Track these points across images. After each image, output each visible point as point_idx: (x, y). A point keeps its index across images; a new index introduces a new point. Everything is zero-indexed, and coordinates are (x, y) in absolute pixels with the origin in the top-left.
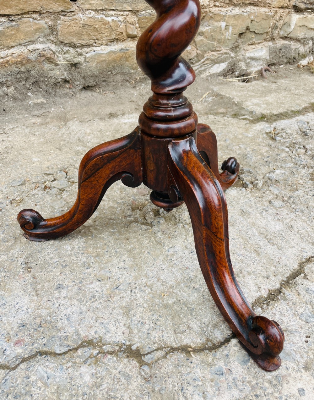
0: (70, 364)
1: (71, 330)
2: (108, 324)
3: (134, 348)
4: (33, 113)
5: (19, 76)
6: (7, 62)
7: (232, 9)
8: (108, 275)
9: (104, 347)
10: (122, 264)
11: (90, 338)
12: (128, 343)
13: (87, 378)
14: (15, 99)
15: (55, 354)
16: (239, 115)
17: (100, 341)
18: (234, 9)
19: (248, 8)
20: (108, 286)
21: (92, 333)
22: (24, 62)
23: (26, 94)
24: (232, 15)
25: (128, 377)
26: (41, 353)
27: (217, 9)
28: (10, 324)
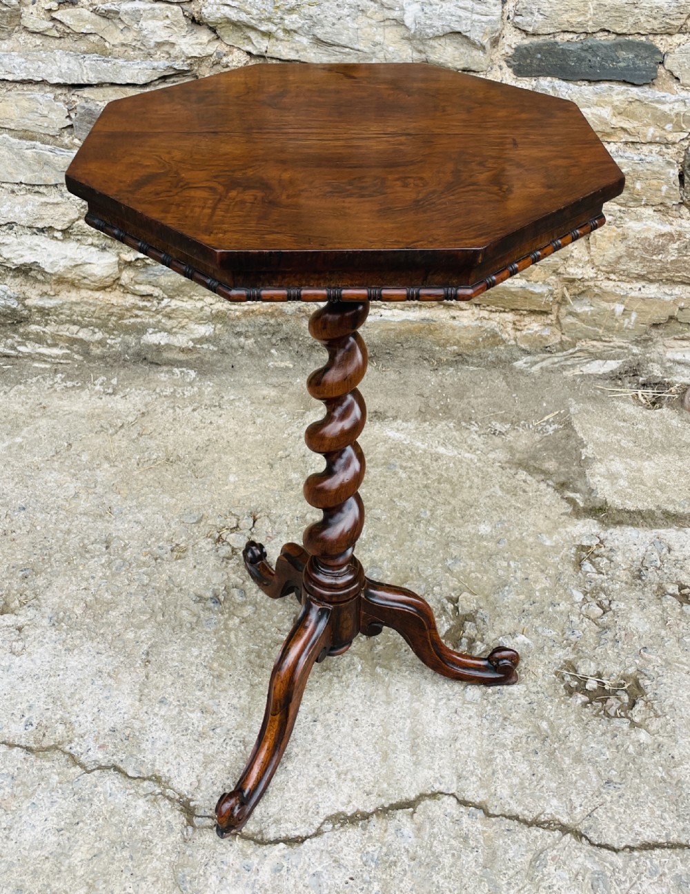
0: (133, 791)
1: (150, 757)
2: (183, 767)
3: (192, 804)
4: (270, 381)
5: (265, 328)
6: (253, 312)
7: (644, 287)
8: (215, 708)
9: (167, 790)
10: (235, 701)
11: (161, 774)
12: (190, 797)
13: (139, 812)
14: (251, 354)
15: (126, 775)
16: (568, 488)
17: (167, 782)
18: (647, 286)
19: (677, 289)
20: (207, 722)
21: (165, 770)
22: (276, 314)
23: (269, 351)
24: (640, 296)
25: (171, 829)
26: (116, 768)
27: (611, 283)
28: (104, 723)
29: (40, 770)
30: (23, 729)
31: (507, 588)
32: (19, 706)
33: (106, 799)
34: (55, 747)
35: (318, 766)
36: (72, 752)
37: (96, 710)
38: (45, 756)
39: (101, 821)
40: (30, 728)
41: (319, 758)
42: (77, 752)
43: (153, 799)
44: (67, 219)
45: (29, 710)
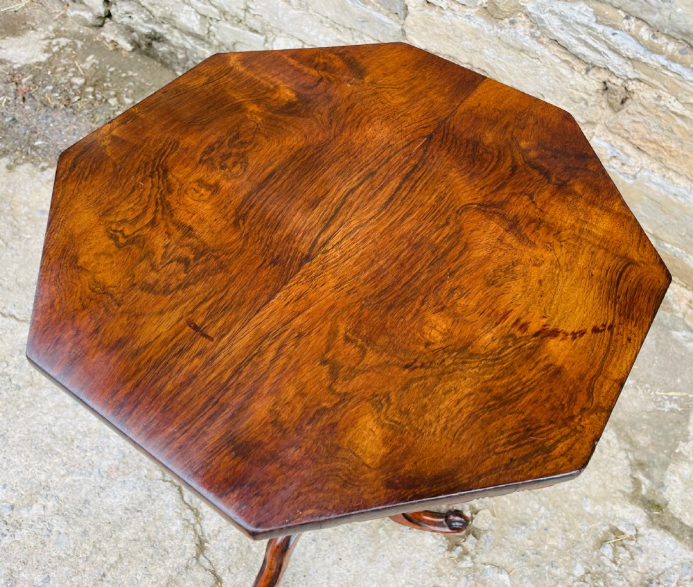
3: (206, 544)
9: (198, 525)
11: (201, 511)
12: (207, 539)
13: (174, 528)
25: (183, 554)
29: (140, 460)
33: (162, 506)
35: (294, 575)
39: (151, 519)
41: (299, 569)
43: (187, 525)
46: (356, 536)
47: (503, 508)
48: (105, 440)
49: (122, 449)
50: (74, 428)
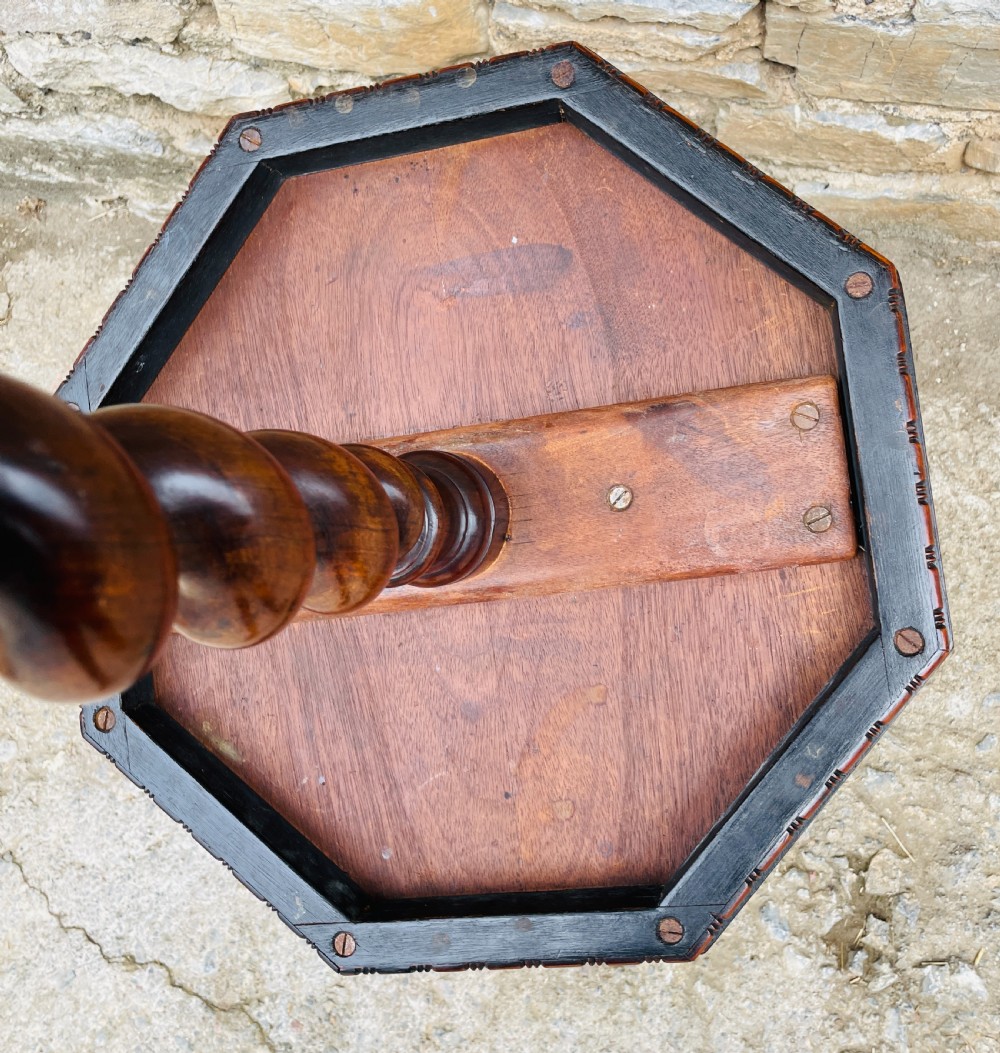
28: (301, 985)
29: (221, 1041)
30: (202, 968)
31: (968, 857)
32: (199, 929)
34: (240, 1008)
36: (260, 1020)
37: (291, 959)
38: (227, 1022)
40: (213, 971)
42: (266, 1022)
44: (165, 26)
45: (212, 939)
46: (658, 1020)
47: (913, 830)
48: (146, 1029)
49: (180, 1033)
50: (85, 1030)
